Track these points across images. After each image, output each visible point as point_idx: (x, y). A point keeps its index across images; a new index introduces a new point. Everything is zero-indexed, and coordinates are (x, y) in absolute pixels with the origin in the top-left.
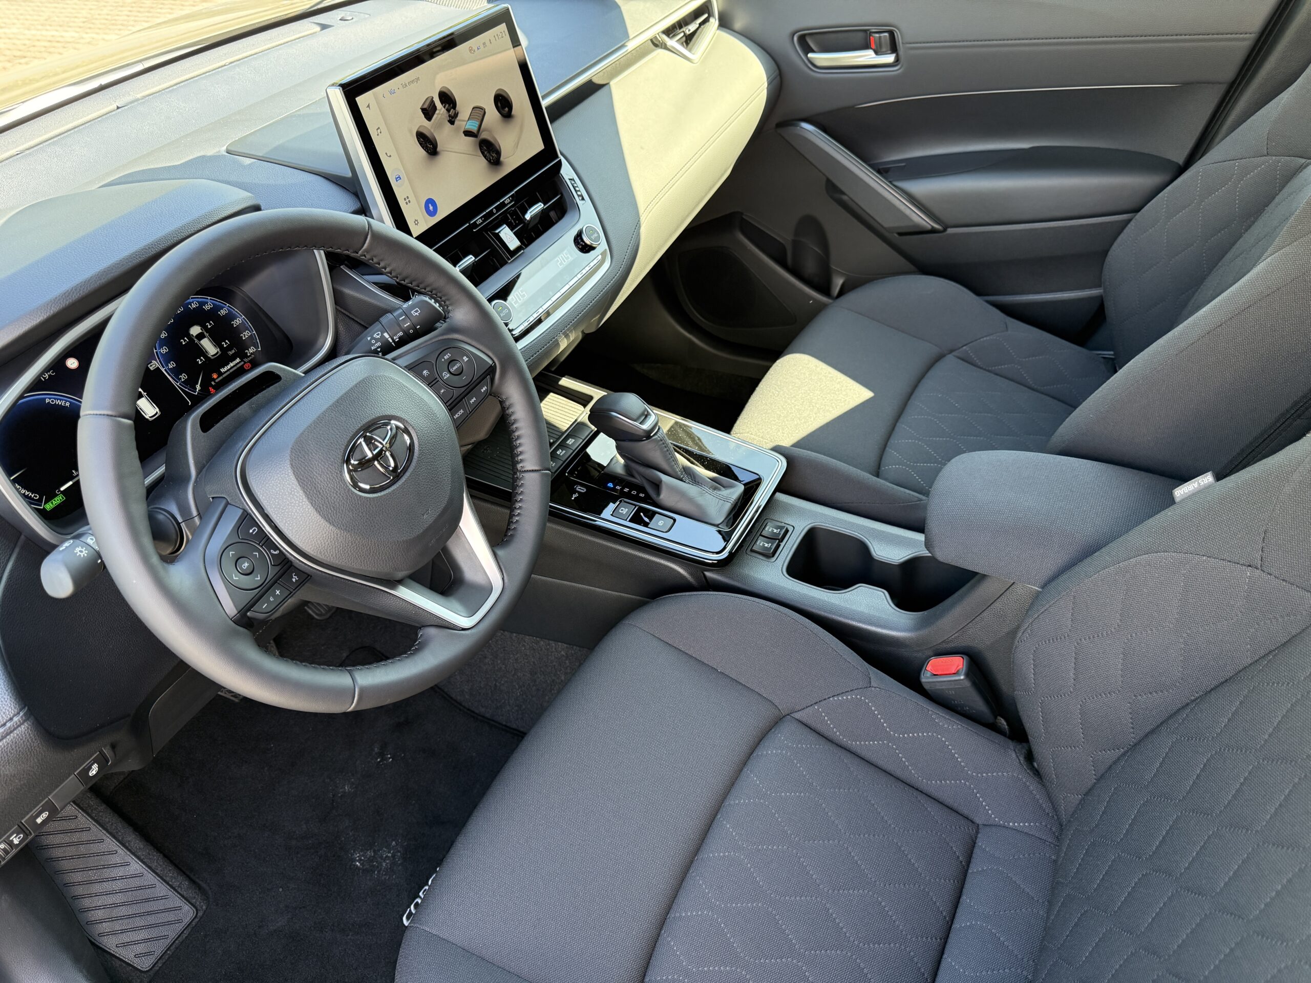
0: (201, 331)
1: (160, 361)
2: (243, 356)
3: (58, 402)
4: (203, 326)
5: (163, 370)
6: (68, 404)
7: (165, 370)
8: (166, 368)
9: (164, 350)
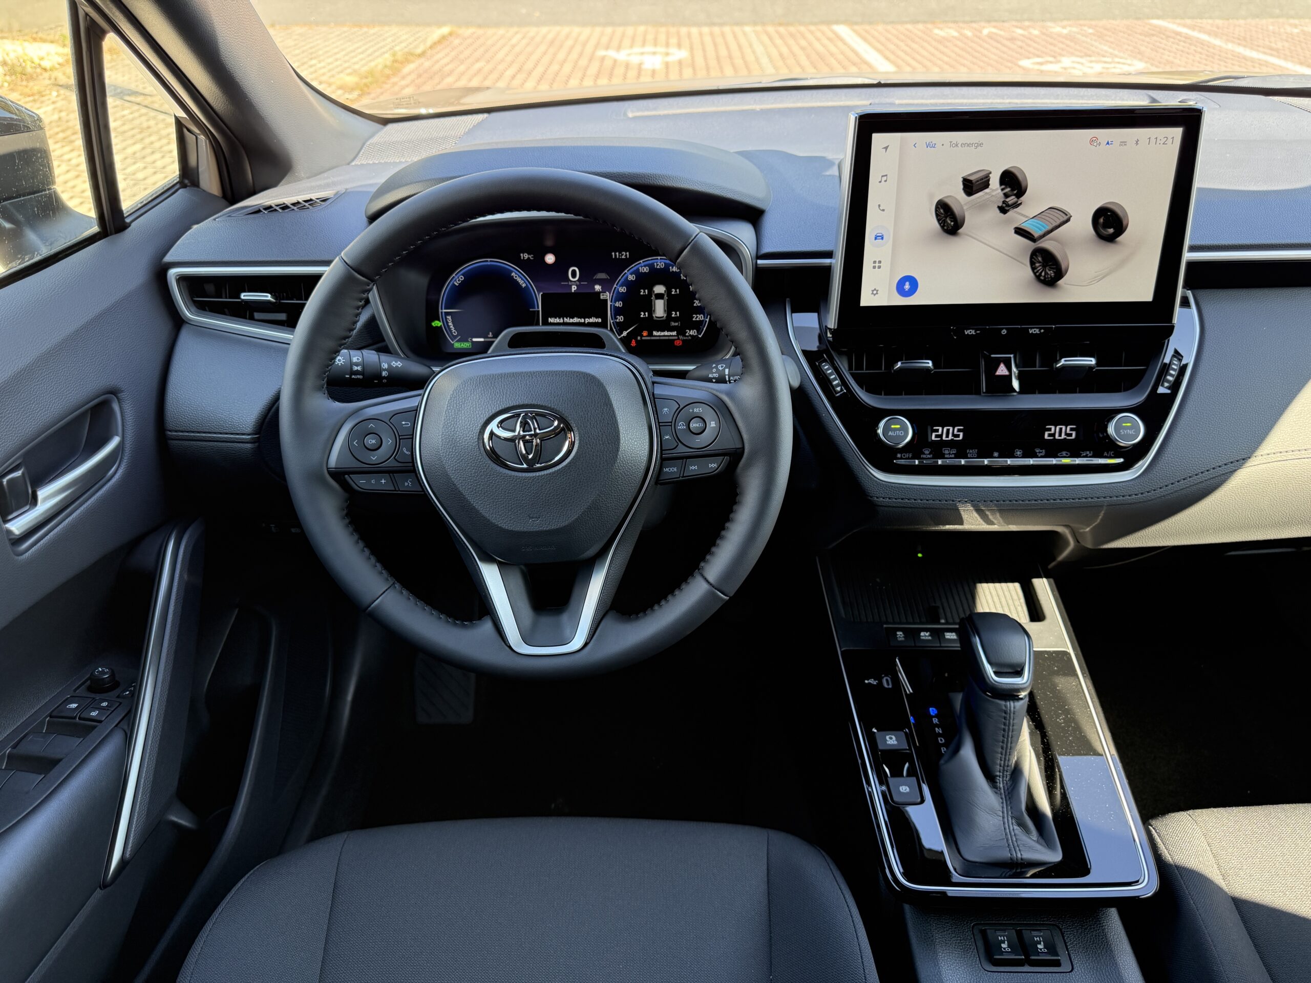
0: (663, 292)
1: (612, 296)
2: (681, 331)
3: (519, 280)
4: (669, 291)
5: (609, 303)
6: (524, 285)
7: (611, 305)
8: (613, 304)
9: (623, 290)
